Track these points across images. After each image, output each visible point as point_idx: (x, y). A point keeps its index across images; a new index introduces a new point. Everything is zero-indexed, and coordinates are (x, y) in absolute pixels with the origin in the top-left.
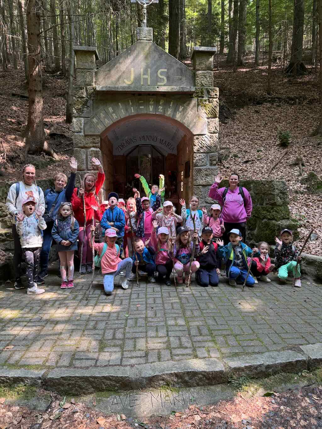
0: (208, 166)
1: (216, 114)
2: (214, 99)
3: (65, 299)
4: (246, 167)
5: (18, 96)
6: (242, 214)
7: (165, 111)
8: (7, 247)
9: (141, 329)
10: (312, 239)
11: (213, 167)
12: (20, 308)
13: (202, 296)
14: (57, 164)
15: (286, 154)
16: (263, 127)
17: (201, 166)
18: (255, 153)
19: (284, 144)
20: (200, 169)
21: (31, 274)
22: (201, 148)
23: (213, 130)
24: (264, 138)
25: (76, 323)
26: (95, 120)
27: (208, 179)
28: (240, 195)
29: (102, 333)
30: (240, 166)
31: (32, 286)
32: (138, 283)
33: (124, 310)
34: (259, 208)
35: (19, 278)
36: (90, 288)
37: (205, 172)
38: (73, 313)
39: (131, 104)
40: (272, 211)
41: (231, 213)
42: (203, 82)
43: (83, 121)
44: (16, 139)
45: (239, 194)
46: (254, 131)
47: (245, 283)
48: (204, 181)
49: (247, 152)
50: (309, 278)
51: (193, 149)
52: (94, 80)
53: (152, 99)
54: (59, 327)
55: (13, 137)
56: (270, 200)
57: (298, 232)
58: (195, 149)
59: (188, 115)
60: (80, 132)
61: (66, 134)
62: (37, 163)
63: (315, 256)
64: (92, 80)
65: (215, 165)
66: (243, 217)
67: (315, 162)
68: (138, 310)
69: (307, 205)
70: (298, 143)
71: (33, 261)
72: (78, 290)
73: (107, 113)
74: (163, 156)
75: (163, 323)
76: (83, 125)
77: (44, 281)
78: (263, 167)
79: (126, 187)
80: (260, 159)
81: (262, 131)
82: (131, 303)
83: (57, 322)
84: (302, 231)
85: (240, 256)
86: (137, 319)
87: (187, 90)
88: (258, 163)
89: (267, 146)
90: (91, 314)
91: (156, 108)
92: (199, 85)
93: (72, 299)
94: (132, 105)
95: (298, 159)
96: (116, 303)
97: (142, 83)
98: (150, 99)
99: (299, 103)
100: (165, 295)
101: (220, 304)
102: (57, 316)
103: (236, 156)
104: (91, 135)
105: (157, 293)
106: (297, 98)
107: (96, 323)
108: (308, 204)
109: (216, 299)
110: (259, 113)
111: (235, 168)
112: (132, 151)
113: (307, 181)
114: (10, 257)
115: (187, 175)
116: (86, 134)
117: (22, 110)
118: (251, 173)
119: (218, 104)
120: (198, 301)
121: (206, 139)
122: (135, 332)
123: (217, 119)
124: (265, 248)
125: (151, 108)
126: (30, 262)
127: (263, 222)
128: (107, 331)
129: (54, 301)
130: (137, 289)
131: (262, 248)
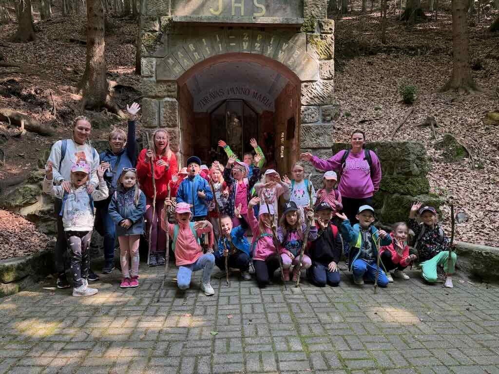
0: (320, 123)
1: (330, 54)
2: (329, 35)
3: (125, 305)
4: (363, 128)
5: (78, 42)
6: (369, 186)
7: (263, 49)
8: (49, 228)
9: (235, 358)
10: (460, 220)
11: (327, 124)
12: (59, 319)
13: (319, 301)
14: (122, 123)
15: (412, 112)
16: (379, 81)
17: (310, 123)
18: (373, 112)
19: (408, 101)
20: (309, 127)
21: (78, 269)
22: (311, 98)
23: (327, 75)
24: (381, 94)
25: (140, 345)
26: (170, 61)
27: (319, 140)
28: (366, 161)
29: (178, 364)
30: (355, 127)
31: (80, 284)
32: (228, 280)
33: (210, 324)
34: (387, 179)
35: (63, 272)
36: (162, 287)
37: (316, 131)
38: (136, 327)
39: (218, 40)
40: (406, 183)
41: (353, 185)
42: (313, 12)
43: (154, 62)
44: (70, 90)
45: (364, 159)
46: (368, 86)
47: (376, 282)
48: (315, 142)
49: (362, 110)
50: (462, 274)
51: (299, 100)
52: (170, 10)
53: (247, 35)
54: (114, 353)
55: (66, 87)
56: (404, 168)
57: (441, 211)
58: (304, 101)
59: (294, 55)
60: (151, 77)
61: (135, 87)
62: (96, 121)
63: (468, 244)
64: (168, 8)
65: (329, 121)
66: (369, 191)
67: (451, 122)
68: (229, 324)
69: (447, 176)
70: (425, 99)
71: (80, 250)
72: (143, 290)
73: (187, 52)
74: (257, 114)
75: (268, 347)
76: (154, 67)
77: (98, 277)
78: (384, 129)
79: (210, 152)
80: (379, 119)
81: (378, 86)
82: (220, 312)
83: (109, 344)
84: (445, 210)
85: (370, 244)
86: (229, 338)
87: (294, 22)
88: (377, 123)
89: (387, 104)
90: (162, 330)
91: (252, 46)
92: (308, 16)
93: (135, 304)
94: (221, 42)
95: (428, 119)
96: (197, 312)
97: (233, 14)
98: (244, 34)
99: (422, 54)
100: (268, 299)
101: (348, 314)
102: (111, 331)
103: (348, 115)
104: (165, 82)
105: (255, 297)
106: (418, 47)
107: (169, 346)
108: (448, 174)
109: (340, 307)
110: (372, 65)
111: (348, 129)
112: (218, 107)
113: (442, 146)
114: (53, 243)
115: (290, 136)
116: (158, 79)
117: (82, 58)
118: (369, 136)
119: (333, 42)
120: (315, 309)
121: (318, 88)
122: (227, 363)
123: (332, 61)
124: (404, 231)
125: (245, 46)
126: (76, 251)
127: (393, 197)
128: (185, 360)
129: (110, 307)
130: (227, 290)
131: (399, 230)
